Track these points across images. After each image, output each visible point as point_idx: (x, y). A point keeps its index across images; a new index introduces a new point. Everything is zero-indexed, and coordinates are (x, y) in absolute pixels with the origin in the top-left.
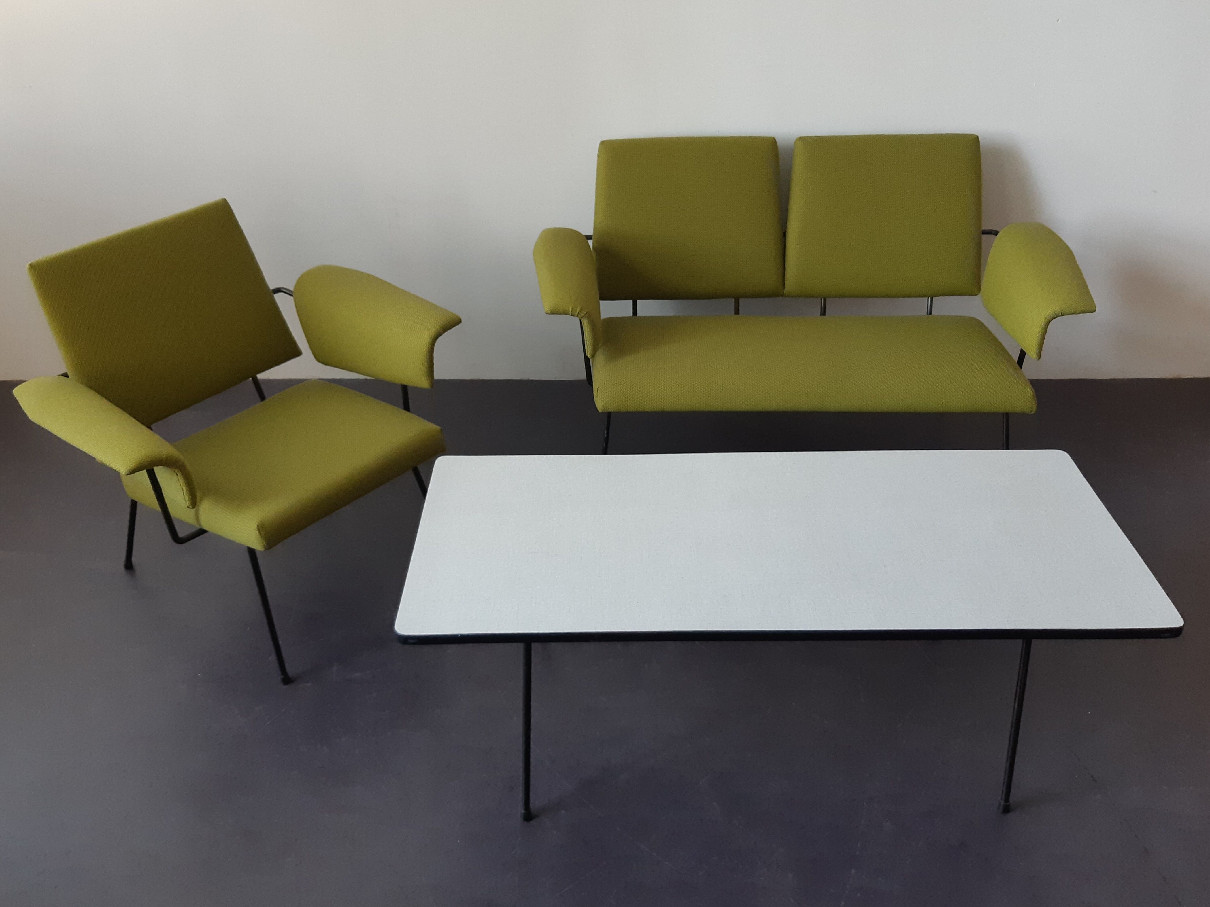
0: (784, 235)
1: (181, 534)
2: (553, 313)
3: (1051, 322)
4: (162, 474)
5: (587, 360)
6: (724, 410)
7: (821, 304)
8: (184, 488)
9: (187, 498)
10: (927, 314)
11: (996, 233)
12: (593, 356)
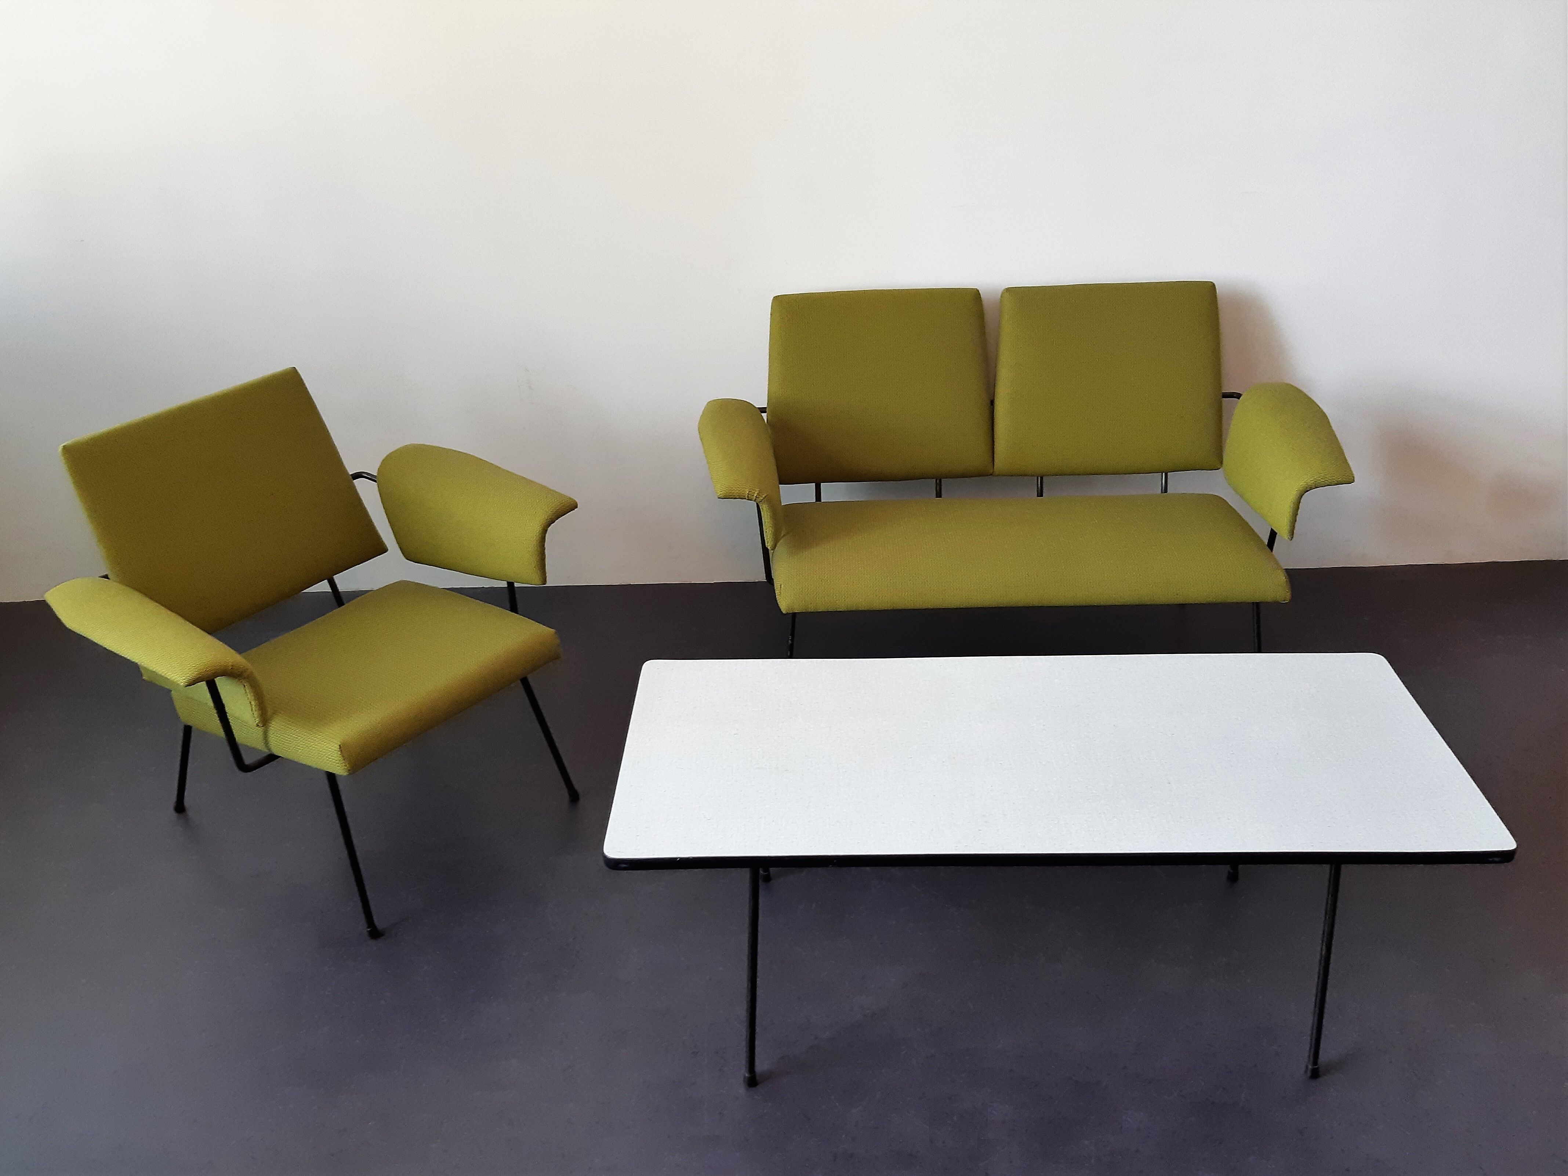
0: (992, 403)
1: (248, 760)
2: (726, 498)
3: (1303, 496)
4: (226, 688)
5: (765, 551)
6: (929, 607)
7: (1038, 487)
8: (253, 703)
9: (256, 714)
10: (1162, 492)
11: (1238, 396)
12: (774, 548)
